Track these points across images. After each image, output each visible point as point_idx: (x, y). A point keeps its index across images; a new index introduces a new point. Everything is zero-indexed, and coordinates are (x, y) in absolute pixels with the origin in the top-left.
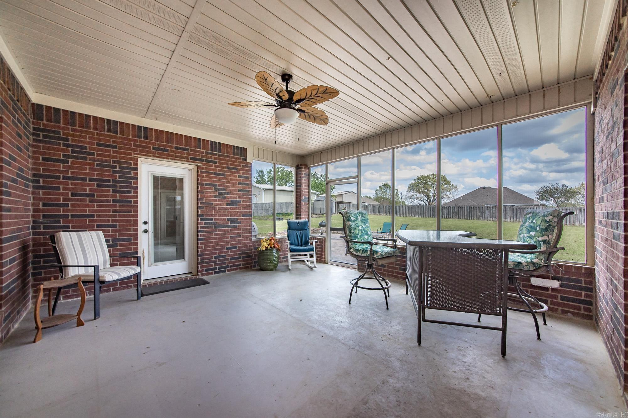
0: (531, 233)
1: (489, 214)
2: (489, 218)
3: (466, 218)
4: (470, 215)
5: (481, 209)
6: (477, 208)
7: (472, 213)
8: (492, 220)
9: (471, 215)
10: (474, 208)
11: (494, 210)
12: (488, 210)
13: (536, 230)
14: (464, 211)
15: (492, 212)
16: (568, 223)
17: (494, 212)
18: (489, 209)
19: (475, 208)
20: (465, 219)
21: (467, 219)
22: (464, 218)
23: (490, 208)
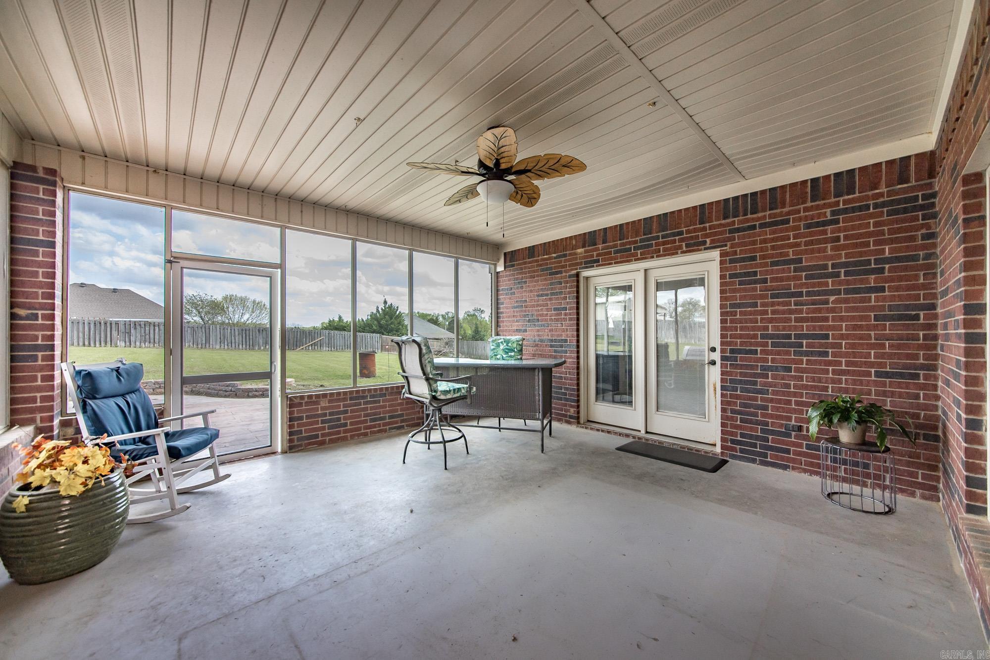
0: (510, 354)
1: (139, 337)
2: (138, 344)
3: (87, 343)
4: (97, 339)
5: (122, 327)
6: (114, 326)
7: (100, 334)
8: (144, 346)
9: (100, 337)
10: (106, 324)
11: (147, 329)
12: (135, 328)
13: (514, 351)
14: (81, 329)
15: (145, 332)
16: (248, 347)
17: (147, 332)
18: (138, 327)
19: (108, 325)
20: (84, 345)
21: (90, 345)
22: (81, 344)
23: (140, 325)
